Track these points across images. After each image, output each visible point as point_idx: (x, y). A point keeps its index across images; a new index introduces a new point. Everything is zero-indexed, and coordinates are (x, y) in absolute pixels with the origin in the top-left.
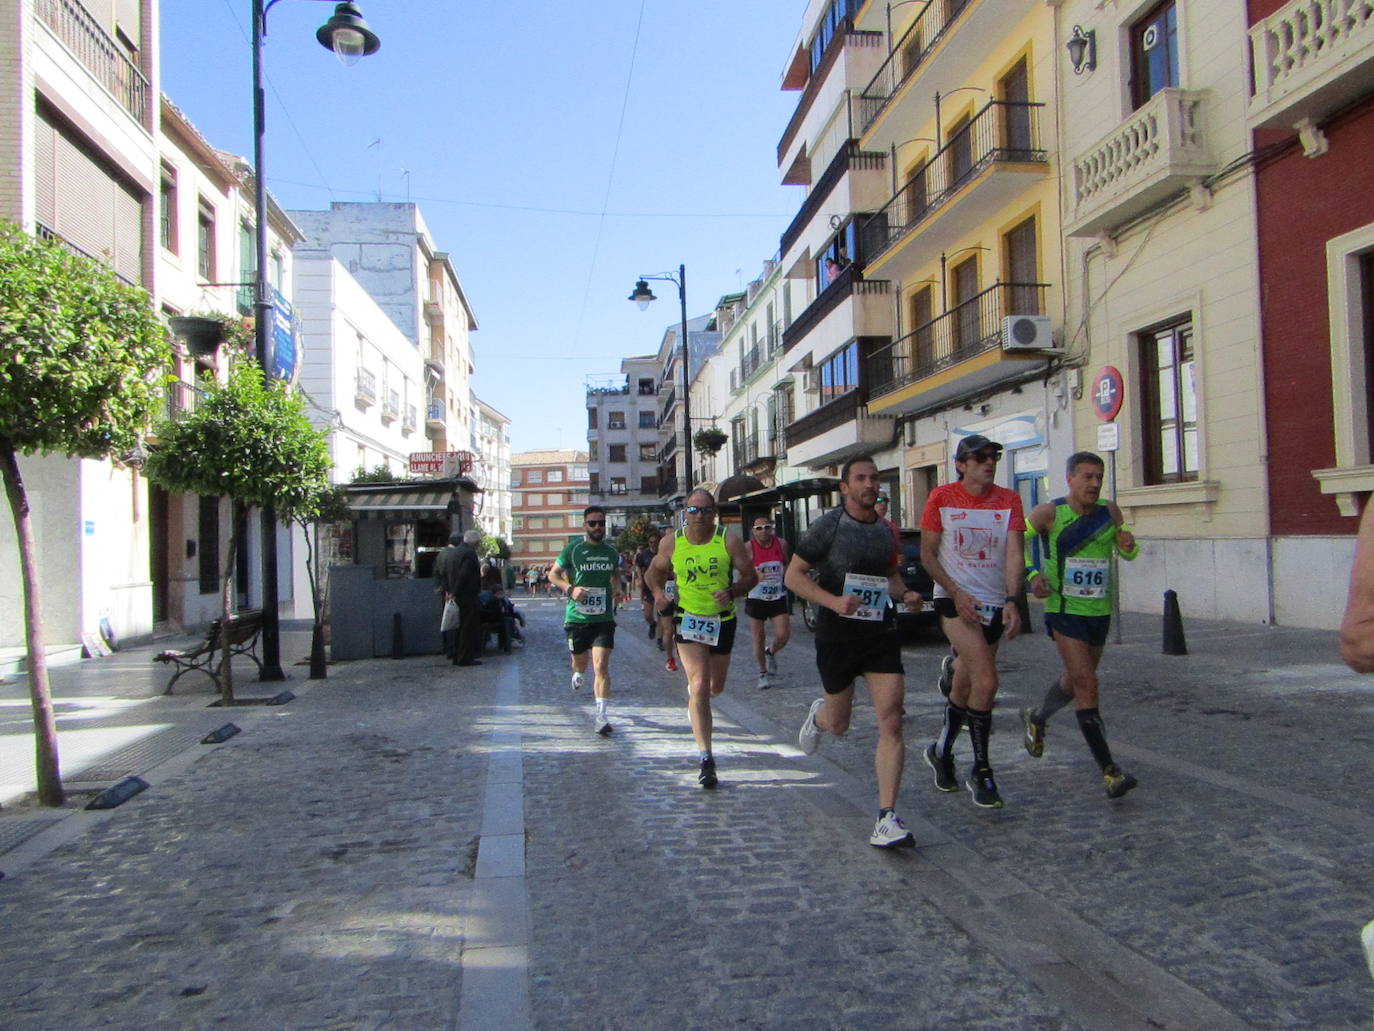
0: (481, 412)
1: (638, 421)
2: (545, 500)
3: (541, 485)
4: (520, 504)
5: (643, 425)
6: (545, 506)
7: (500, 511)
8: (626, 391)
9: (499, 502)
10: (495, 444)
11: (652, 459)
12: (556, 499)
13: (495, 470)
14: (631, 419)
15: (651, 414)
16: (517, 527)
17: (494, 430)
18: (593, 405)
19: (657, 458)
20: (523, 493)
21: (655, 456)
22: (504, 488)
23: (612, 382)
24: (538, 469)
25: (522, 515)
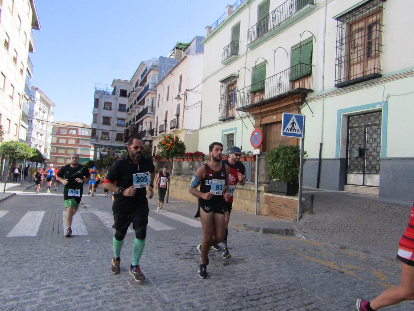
0: (41, 97)
1: (118, 108)
2: (67, 141)
3: (66, 135)
4: (56, 142)
5: (120, 110)
6: (67, 144)
7: (46, 144)
8: (114, 93)
9: (45, 139)
10: (46, 114)
11: (124, 126)
12: (72, 142)
13: (45, 125)
14: (115, 106)
15: (125, 105)
16: (53, 152)
17: (45, 108)
18: (97, 97)
19: (125, 125)
20: (57, 137)
21: (124, 124)
22: (48, 134)
23: (107, 89)
24: (65, 128)
25: (56, 147)
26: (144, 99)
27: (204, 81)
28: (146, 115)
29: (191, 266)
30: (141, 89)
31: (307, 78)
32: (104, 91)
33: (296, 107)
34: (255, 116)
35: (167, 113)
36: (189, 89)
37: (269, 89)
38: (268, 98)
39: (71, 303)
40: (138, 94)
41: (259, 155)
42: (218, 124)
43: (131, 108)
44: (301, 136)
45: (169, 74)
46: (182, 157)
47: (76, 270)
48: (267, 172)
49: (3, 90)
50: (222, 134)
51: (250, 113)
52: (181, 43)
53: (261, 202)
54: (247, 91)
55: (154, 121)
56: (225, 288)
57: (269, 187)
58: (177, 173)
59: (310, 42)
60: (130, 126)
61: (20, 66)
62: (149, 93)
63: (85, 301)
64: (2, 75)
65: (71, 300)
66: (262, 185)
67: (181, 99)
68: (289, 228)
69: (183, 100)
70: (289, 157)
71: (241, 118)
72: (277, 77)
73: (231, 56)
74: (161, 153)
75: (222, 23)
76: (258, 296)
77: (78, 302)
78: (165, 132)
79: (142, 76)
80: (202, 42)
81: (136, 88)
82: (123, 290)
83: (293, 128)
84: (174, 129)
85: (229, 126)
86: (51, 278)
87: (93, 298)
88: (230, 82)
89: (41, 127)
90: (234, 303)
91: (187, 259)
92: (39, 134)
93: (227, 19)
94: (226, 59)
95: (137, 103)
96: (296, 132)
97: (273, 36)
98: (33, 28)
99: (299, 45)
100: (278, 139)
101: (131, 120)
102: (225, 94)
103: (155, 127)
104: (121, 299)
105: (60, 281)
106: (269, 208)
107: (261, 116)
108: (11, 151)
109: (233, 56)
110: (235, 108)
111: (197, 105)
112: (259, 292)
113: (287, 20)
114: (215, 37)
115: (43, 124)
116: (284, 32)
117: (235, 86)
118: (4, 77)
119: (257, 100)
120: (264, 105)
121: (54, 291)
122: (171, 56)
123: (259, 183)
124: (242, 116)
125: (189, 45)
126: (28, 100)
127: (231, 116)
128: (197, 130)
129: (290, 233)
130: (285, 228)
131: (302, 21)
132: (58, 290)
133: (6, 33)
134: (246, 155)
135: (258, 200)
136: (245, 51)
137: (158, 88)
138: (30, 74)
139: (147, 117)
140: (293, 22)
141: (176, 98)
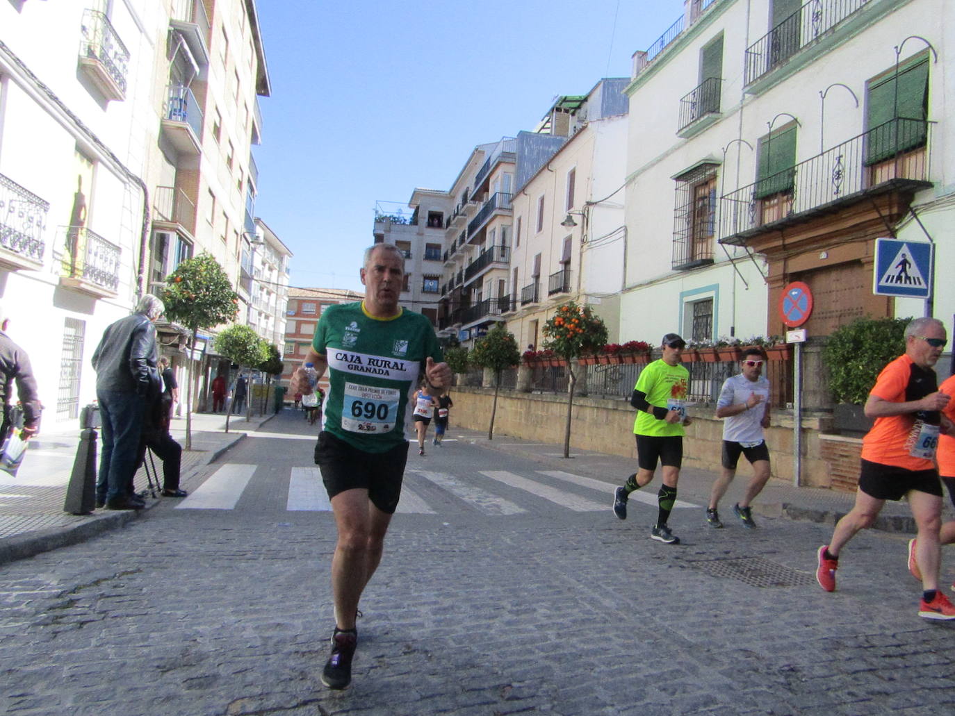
0: (264, 238)
1: (424, 252)
3: (314, 316)
4: (294, 331)
5: (429, 257)
7: (274, 334)
8: (415, 221)
9: (274, 326)
10: (275, 273)
11: (437, 292)
13: (273, 296)
14: (418, 249)
15: (438, 247)
17: (274, 260)
18: (381, 232)
19: (440, 291)
20: (297, 321)
21: (438, 289)
22: (280, 315)
23: (400, 212)
24: (312, 301)
25: (295, 342)
26: (484, 230)
27: (631, 180)
28: (490, 266)
29: (703, 582)
30: (476, 208)
31: (917, 153)
32: (394, 218)
33: (885, 228)
34: (770, 255)
35: (538, 258)
36: (594, 200)
37: (809, 187)
38: (808, 208)
39: (493, 632)
40: (469, 220)
41: (802, 345)
42: (669, 277)
43: (452, 253)
44: (926, 295)
45: (543, 169)
46: (592, 356)
47: (464, 575)
48: (825, 383)
49: (211, 223)
50: (681, 301)
51: (754, 247)
52: (566, 98)
53: (809, 456)
54: (747, 196)
55: (509, 278)
56: (810, 628)
57: (832, 420)
58: (581, 391)
59: (921, 64)
60: (452, 291)
61: (237, 174)
62: (496, 216)
63: (519, 631)
64: (209, 194)
65: (489, 627)
66: (815, 416)
67: (575, 224)
68: (901, 516)
69: (579, 227)
70: (892, 346)
71: (732, 260)
72: (831, 158)
73: (702, 115)
74: (553, 344)
75: (677, 41)
76: (899, 650)
77: (504, 632)
78: (536, 301)
79: (478, 178)
80: (624, 91)
81: (465, 207)
82: (581, 616)
83: (903, 275)
84: (560, 294)
85: (699, 282)
86: (423, 585)
87: (531, 627)
88: (700, 178)
89: (267, 301)
90: (850, 659)
91: (682, 567)
92: (263, 315)
93: (691, 29)
94: (688, 125)
95: (467, 241)
96: (910, 283)
97: (813, 57)
98: (258, 94)
99: (894, 73)
100: (833, 308)
101: (453, 279)
102: (687, 209)
103: (511, 292)
104: (588, 632)
105: (445, 591)
106: (834, 469)
107: (784, 254)
108: (241, 348)
109: (706, 117)
110: (716, 238)
111: (613, 238)
112: (895, 642)
113: (856, 16)
114: (658, 74)
115: (269, 293)
116: (845, 46)
117: (712, 186)
118: (212, 198)
119: (771, 217)
120: (793, 226)
121: (445, 609)
122: (543, 128)
123: (804, 411)
124: (733, 258)
125: (586, 100)
126: (249, 244)
127: (704, 258)
128: (614, 294)
129: (905, 528)
130: (892, 516)
131: (895, 14)
132: (452, 607)
133: (217, 109)
134: (766, 346)
135: (803, 451)
136: (738, 102)
137: (515, 203)
138: (252, 190)
139: (492, 269)
140: (872, 19)
141: (563, 224)
